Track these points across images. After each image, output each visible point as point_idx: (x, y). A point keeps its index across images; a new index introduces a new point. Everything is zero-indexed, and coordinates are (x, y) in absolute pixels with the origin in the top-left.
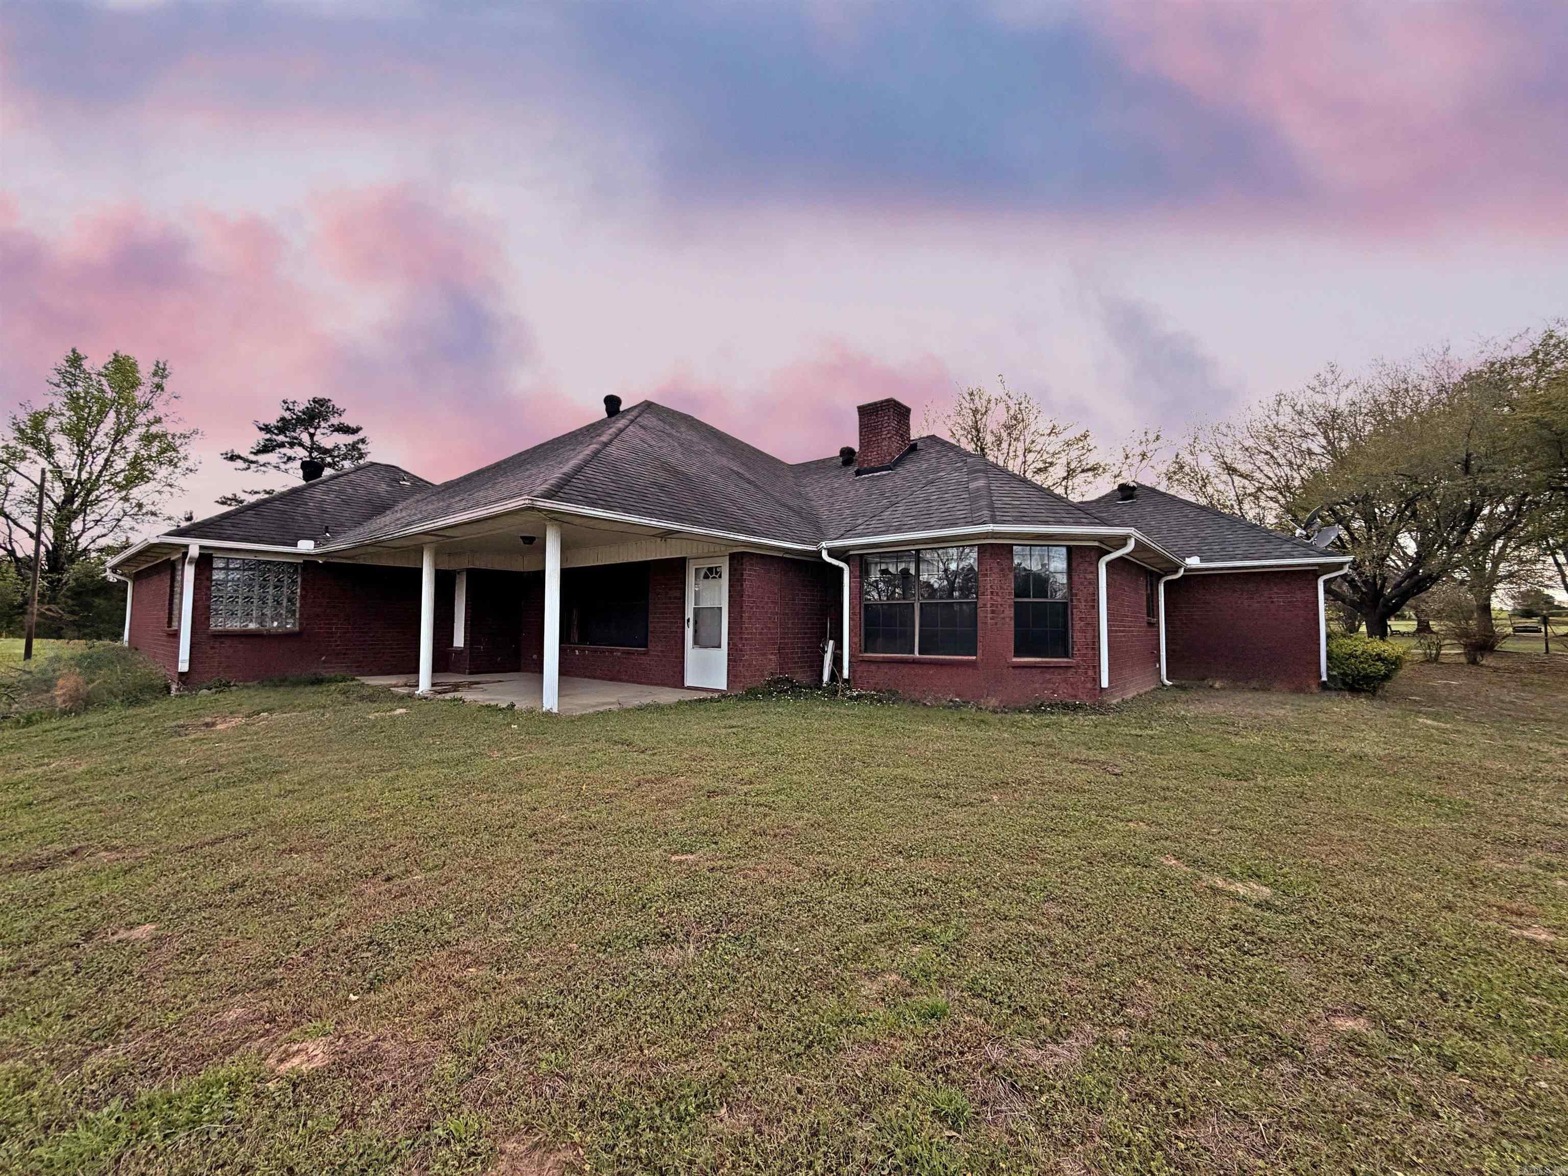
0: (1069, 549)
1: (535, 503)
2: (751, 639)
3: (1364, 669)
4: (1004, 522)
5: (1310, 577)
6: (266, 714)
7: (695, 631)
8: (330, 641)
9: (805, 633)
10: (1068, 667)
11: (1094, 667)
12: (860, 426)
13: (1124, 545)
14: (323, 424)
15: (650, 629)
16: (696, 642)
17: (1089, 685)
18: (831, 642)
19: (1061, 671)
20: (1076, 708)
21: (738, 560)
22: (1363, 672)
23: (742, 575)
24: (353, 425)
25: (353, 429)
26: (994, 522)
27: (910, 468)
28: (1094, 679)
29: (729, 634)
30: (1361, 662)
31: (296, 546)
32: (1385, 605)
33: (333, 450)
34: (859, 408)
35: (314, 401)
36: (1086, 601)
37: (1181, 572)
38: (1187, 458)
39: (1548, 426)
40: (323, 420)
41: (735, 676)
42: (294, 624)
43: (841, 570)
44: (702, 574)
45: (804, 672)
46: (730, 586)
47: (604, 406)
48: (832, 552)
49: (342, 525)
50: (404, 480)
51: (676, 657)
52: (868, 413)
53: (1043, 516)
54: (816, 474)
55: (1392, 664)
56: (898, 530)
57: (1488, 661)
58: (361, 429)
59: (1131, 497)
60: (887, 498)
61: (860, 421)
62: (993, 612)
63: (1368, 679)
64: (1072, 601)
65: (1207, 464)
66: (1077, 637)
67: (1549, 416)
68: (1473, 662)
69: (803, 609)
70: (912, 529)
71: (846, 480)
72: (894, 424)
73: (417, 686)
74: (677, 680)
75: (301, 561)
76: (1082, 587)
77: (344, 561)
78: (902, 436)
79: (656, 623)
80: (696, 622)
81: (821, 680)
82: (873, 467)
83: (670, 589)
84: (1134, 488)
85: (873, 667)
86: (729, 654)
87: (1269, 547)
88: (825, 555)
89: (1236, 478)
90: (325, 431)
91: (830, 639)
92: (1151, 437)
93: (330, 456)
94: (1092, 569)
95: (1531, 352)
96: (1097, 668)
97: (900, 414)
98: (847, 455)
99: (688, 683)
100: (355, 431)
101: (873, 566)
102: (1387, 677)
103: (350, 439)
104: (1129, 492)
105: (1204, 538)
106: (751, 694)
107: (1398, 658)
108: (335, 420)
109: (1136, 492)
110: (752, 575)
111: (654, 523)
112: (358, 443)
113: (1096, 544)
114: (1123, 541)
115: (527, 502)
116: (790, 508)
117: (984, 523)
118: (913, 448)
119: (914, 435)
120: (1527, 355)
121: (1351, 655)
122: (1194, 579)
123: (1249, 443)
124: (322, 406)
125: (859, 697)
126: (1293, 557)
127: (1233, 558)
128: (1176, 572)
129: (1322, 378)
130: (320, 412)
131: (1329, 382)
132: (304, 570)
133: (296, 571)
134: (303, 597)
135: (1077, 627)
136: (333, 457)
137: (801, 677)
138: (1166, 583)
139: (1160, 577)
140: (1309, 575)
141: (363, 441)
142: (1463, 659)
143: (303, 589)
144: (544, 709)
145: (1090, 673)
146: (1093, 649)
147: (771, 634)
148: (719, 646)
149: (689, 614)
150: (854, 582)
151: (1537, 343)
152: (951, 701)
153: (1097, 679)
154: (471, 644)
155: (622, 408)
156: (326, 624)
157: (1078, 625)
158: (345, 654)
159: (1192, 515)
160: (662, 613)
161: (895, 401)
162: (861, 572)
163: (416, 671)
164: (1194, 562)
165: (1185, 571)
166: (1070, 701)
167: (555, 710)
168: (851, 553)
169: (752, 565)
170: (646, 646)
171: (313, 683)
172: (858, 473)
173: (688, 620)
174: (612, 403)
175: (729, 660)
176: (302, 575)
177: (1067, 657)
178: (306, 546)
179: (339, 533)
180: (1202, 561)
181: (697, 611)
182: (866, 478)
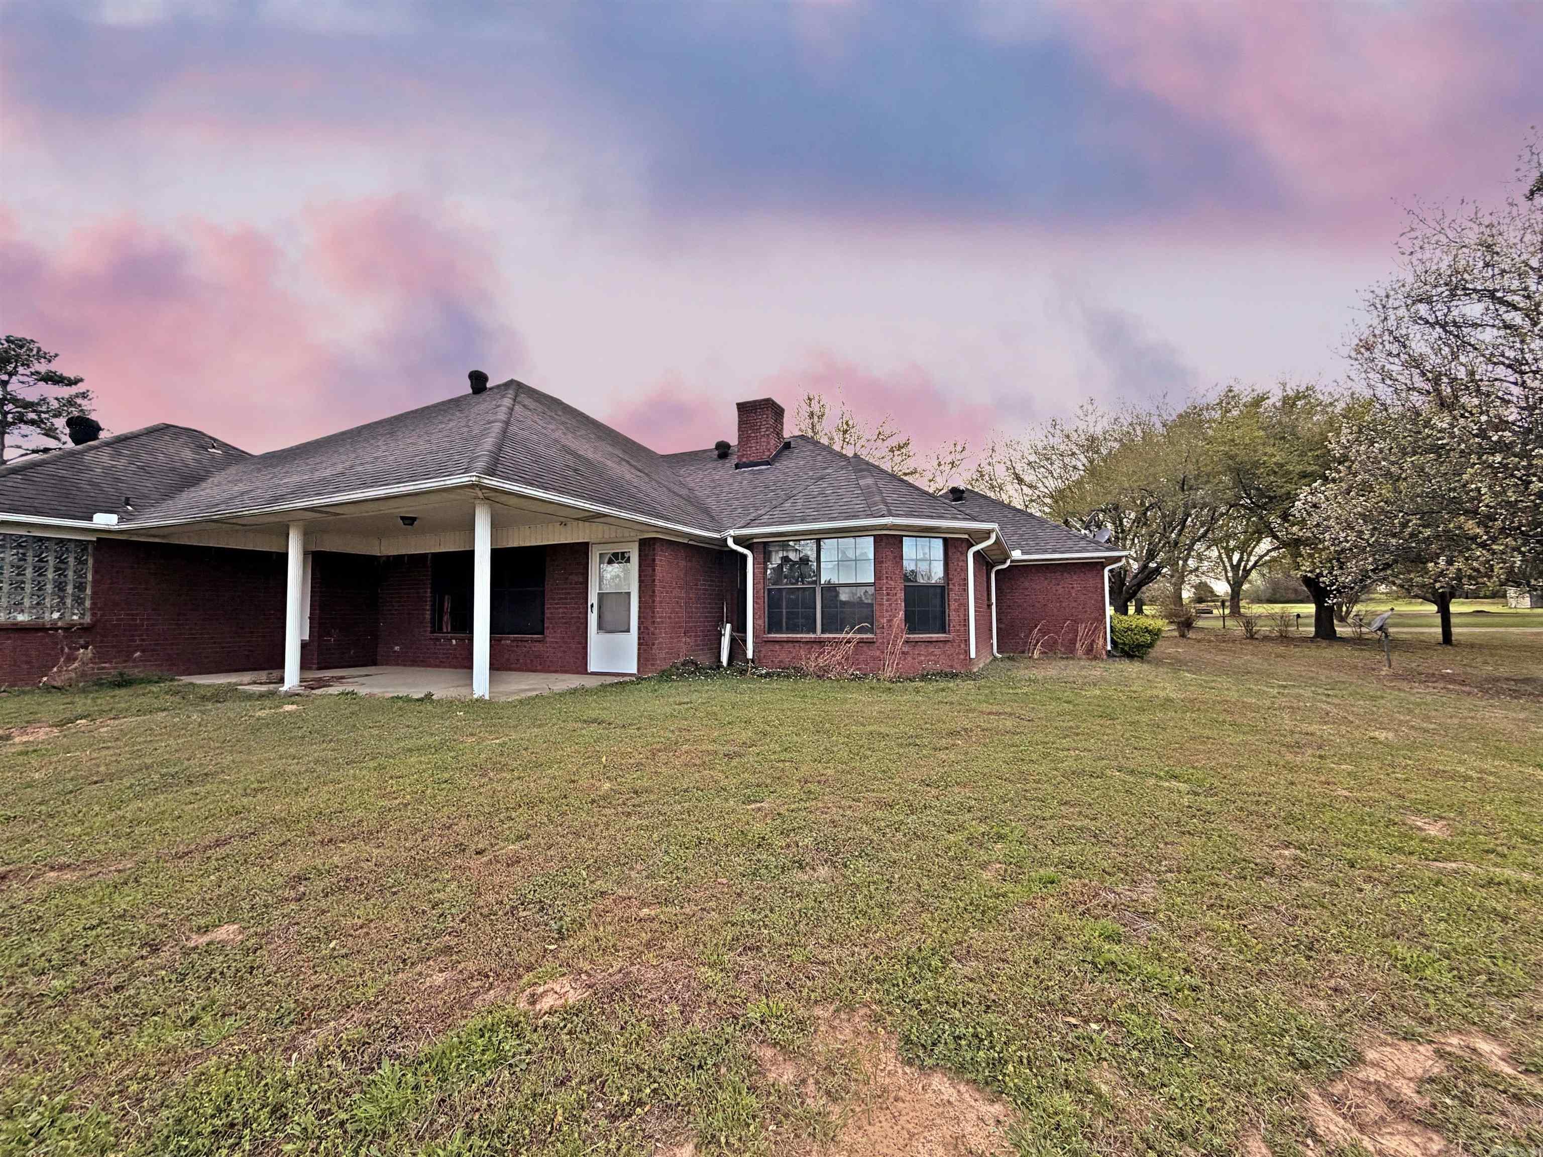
0: (945, 540)
1: (482, 480)
2: (662, 622)
3: (1137, 639)
4: (898, 516)
5: (1099, 567)
6: (84, 721)
7: (600, 617)
8: (133, 636)
9: (706, 617)
10: (945, 642)
11: (966, 641)
12: (739, 422)
13: (989, 538)
14: (21, 370)
15: (547, 615)
16: (600, 627)
17: (962, 657)
18: (728, 626)
19: (941, 645)
20: (954, 676)
21: (648, 546)
22: (1137, 642)
23: (654, 560)
24: (70, 374)
25: (69, 380)
26: (891, 514)
27: (787, 464)
28: (966, 652)
29: (639, 618)
30: (1135, 634)
31: (90, 519)
32: (1127, 592)
33: (38, 404)
34: (738, 404)
35: (8, 340)
36: (959, 585)
37: (1008, 563)
38: (987, 469)
39: (1231, 458)
40: (23, 365)
41: (647, 660)
42: (83, 615)
43: (744, 557)
44: (606, 560)
45: (705, 654)
46: (640, 571)
47: (468, 382)
48: (738, 540)
49: (146, 497)
50: (214, 447)
51: (579, 643)
52: (745, 409)
53: (927, 511)
54: (692, 465)
55: (1155, 635)
56: (803, 520)
57: (1191, 635)
58: (81, 380)
59: (960, 499)
60: (773, 491)
61: (739, 417)
62: (888, 594)
63: (1140, 646)
64: (948, 584)
65: (1001, 474)
66: (953, 616)
67: (1235, 451)
68: (1183, 636)
69: (704, 594)
70: (815, 520)
71: (724, 472)
72: (771, 422)
73: (282, 681)
74: (581, 667)
75: (95, 539)
76: (956, 574)
77: (157, 540)
78: (778, 434)
79: (554, 609)
80: (600, 607)
81: (719, 661)
82: (751, 462)
83: (571, 574)
84: (963, 492)
85: (777, 647)
86: (639, 638)
87: (1070, 543)
88: (730, 542)
89: (1024, 488)
90: (26, 379)
91: (727, 622)
92: (959, 448)
93: (34, 411)
94: (962, 558)
95: (1218, 401)
96: (967, 641)
97: (776, 413)
98: (723, 450)
99: (592, 668)
100: (71, 383)
101: (774, 554)
102: (1151, 645)
103: (65, 392)
104: (958, 495)
105: (1022, 535)
106: (665, 676)
107: (1159, 630)
108: (42, 367)
109: (965, 495)
110: (662, 560)
111: (587, 505)
112: (77, 396)
113: (966, 536)
114: (987, 534)
115: (474, 479)
116: (680, 496)
117: (883, 516)
118: (787, 446)
119: (786, 434)
120: (1215, 403)
121: (1128, 629)
122: (1020, 569)
123: (1033, 458)
124: (21, 347)
125: (768, 675)
126: (1088, 551)
127: (1045, 551)
128: (1005, 562)
129: (1085, 408)
130: (18, 355)
131: (1090, 412)
132: (95, 549)
133: (84, 550)
134: (95, 582)
135: (952, 607)
136: (39, 413)
137: (704, 660)
138: (997, 572)
139: (993, 567)
140: (1097, 566)
141: (84, 395)
142: (1176, 634)
143: (96, 572)
144: (475, 696)
145: (963, 646)
146: (965, 625)
147: (679, 617)
148: (628, 631)
149: (593, 599)
150: (758, 568)
151: (1222, 394)
152: (853, 674)
153: (967, 652)
154: (320, 636)
155: (489, 385)
156: (128, 615)
157: (954, 605)
158: (153, 650)
159: (1010, 516)
160: (561, 599)
161: (773, 401)
162: (764, 558)
163: (281, 665)
164: (1017, 554)
165: (1012, 562)
166: (948, 670)
167: (487, 697)
168: (755, 540)
169: (662, 550)
170: (542, 633)
171: (119, 685)
172: (737, 466)
173: (592, 606)
174: (478, 380)
175: (639, 644)
176: (94, 556)
177: (945, 632)
178: (105, 520)
179: (144, 507)
180: (1023, 553)
181: (601, 596)
182: (745, 472)
